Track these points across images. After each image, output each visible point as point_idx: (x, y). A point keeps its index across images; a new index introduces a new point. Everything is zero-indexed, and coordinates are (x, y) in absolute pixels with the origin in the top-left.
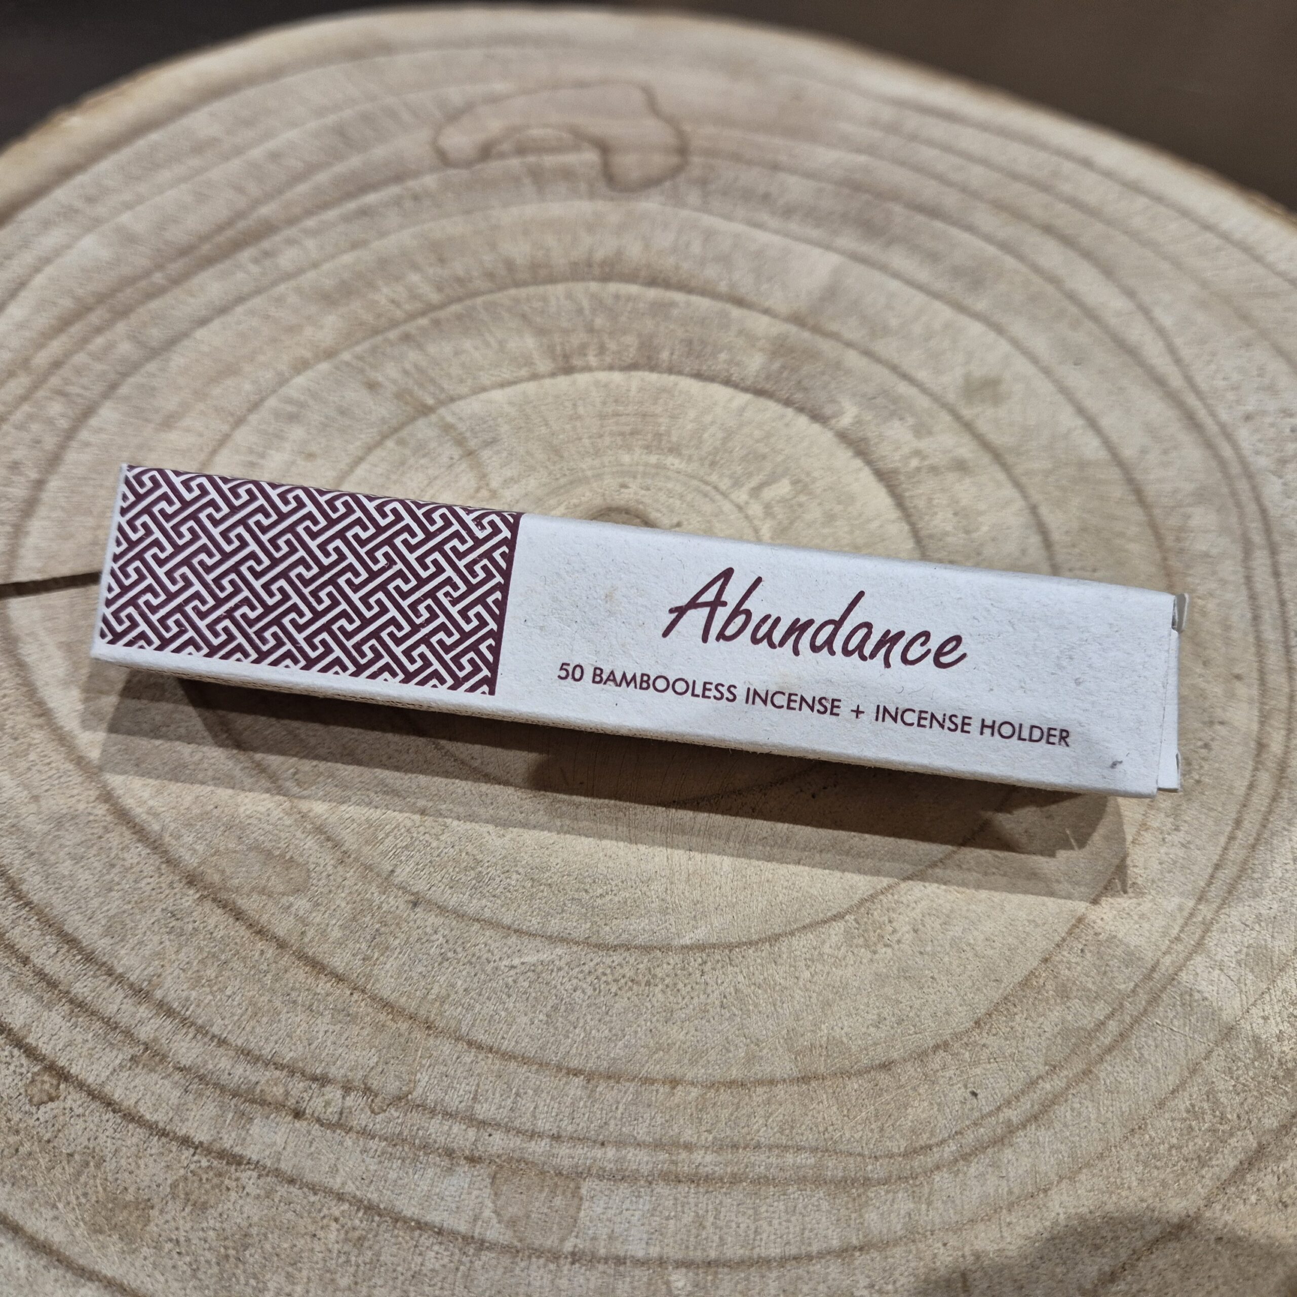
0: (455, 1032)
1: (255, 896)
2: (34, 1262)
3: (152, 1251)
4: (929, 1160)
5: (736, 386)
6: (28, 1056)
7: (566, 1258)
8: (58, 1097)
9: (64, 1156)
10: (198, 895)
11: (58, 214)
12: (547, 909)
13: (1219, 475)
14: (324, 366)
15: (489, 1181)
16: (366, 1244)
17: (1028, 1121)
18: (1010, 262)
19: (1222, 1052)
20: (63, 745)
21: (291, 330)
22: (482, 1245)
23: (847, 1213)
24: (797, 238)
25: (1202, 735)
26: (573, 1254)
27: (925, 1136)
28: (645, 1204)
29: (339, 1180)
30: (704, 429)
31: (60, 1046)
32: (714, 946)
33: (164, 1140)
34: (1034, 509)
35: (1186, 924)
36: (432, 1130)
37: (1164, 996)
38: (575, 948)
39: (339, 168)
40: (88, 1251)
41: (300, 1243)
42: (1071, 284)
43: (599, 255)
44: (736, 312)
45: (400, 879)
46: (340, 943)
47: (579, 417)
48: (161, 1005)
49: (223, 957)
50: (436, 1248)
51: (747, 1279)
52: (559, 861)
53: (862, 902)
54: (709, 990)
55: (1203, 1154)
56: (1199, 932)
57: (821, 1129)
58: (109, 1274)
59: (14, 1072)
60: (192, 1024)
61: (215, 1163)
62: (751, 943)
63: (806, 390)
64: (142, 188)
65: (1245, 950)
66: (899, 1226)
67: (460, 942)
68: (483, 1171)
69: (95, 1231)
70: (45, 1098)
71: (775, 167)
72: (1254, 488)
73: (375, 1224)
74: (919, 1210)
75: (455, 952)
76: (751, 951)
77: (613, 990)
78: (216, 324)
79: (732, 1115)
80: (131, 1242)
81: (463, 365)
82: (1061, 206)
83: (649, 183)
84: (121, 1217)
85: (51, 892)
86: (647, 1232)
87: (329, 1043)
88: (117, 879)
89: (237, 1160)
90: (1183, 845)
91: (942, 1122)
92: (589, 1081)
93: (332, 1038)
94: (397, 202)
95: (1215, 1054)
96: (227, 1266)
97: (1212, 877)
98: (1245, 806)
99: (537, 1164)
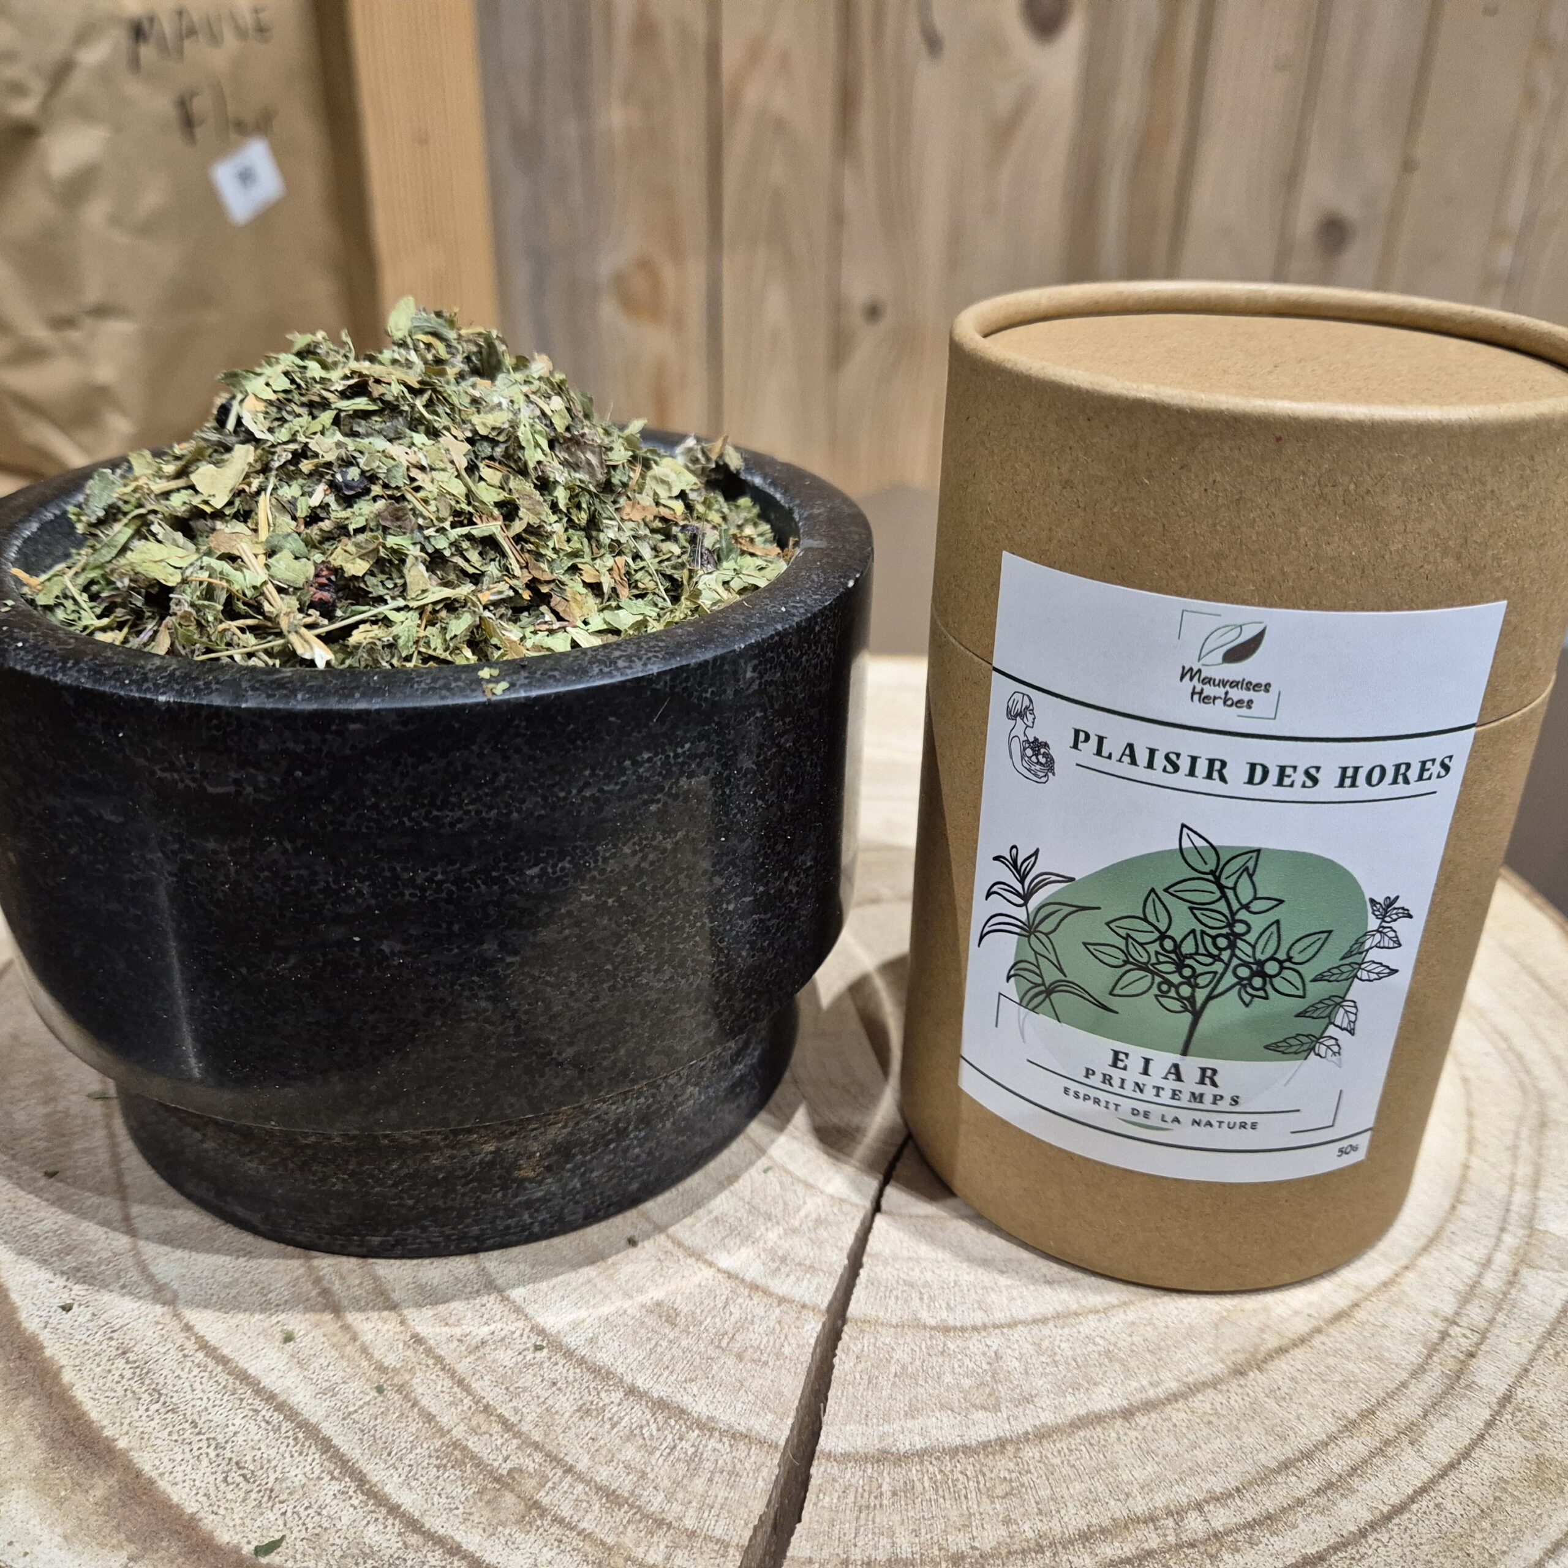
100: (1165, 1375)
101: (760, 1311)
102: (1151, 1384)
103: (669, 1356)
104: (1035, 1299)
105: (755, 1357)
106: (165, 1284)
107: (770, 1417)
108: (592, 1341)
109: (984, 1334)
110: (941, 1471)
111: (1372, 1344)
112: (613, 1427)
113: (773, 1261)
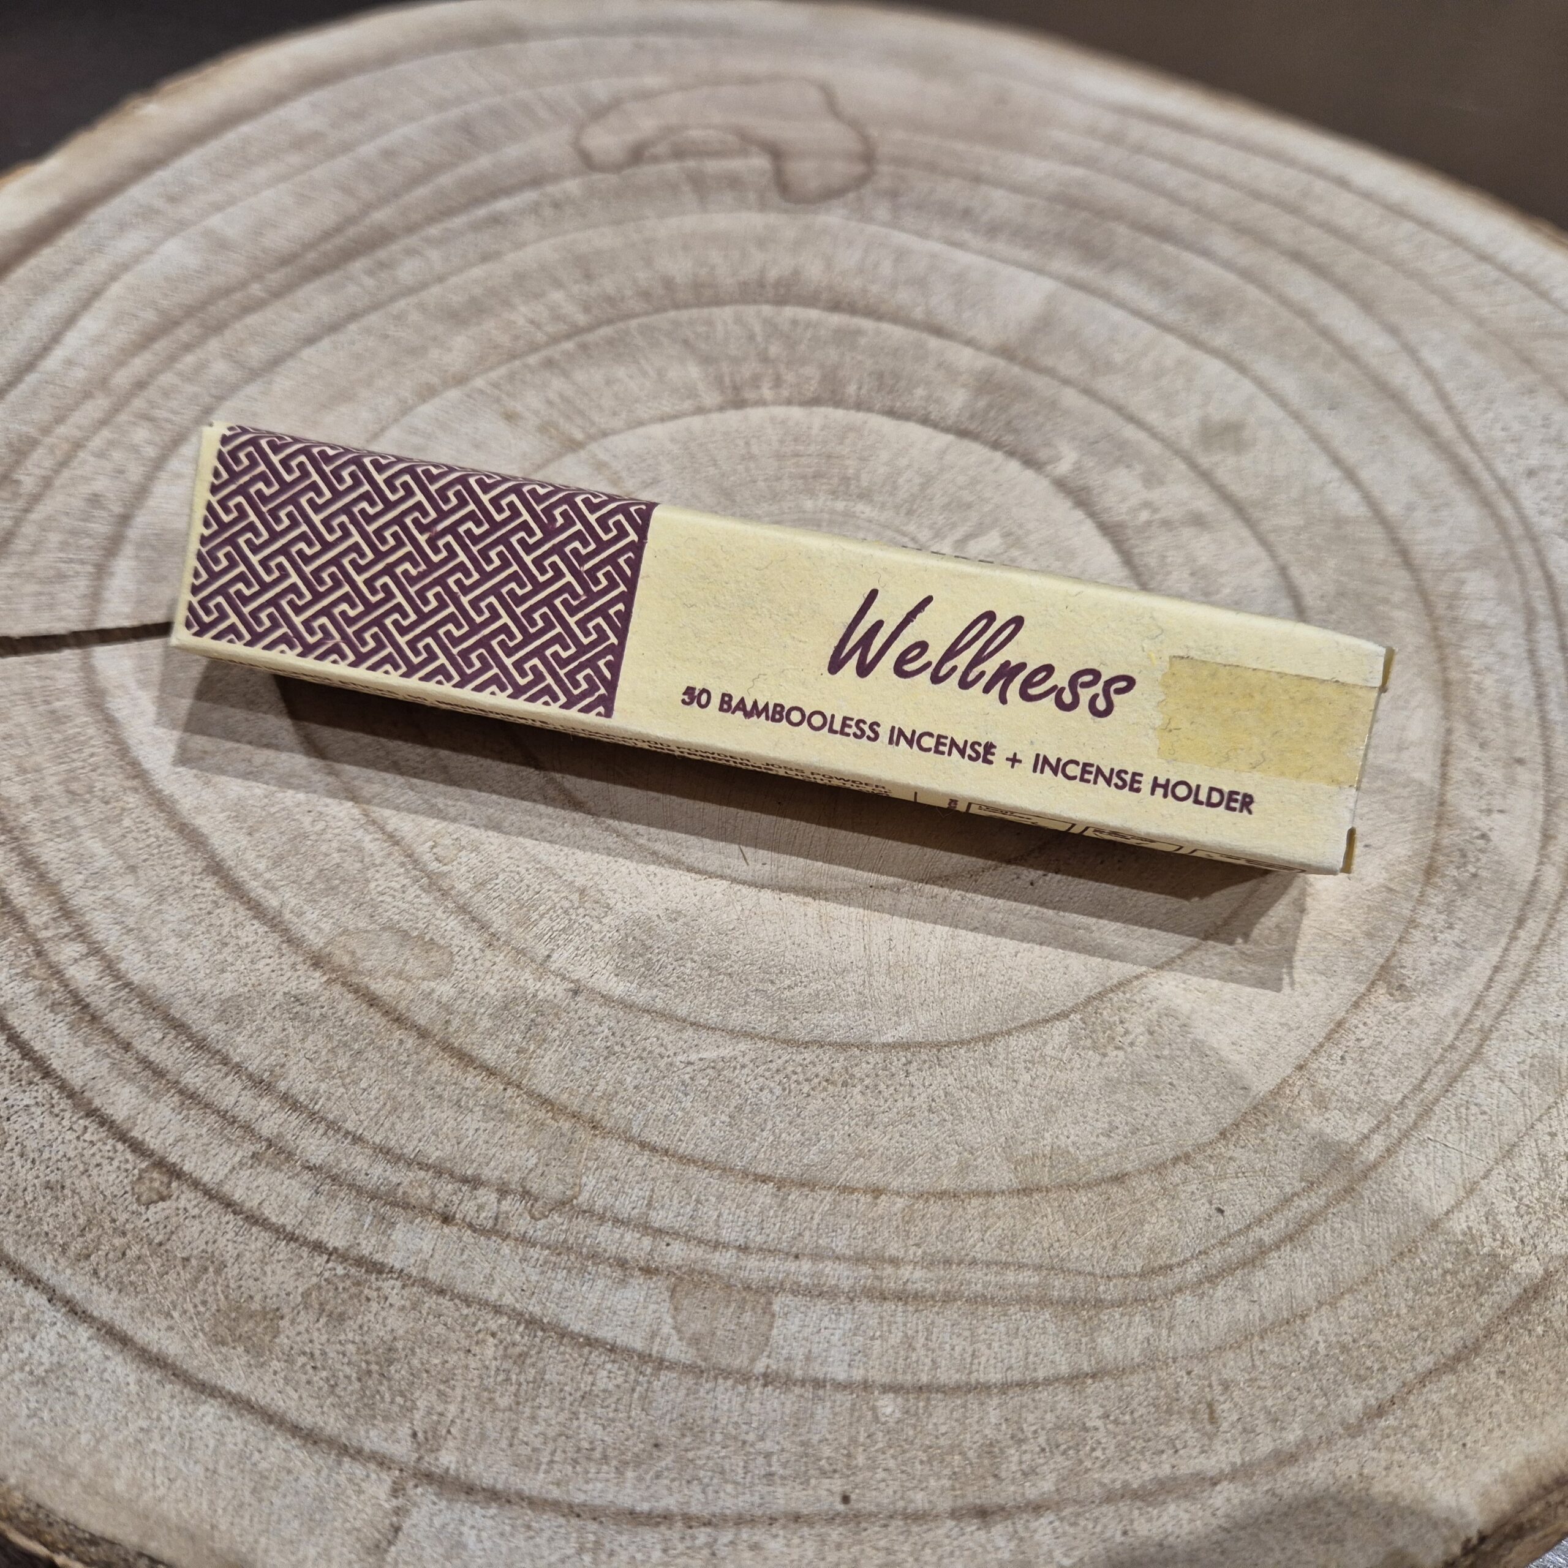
0: (625, 1132)
1: (391, 980)
2: (146, 1375)
3: (283, 1365)
4: (1170, 1281)
5: (935, 426)
6: (133, 1151)
7: (757, 1379)
8: (170, 1197)
9: (178, 1262)
10: (325, 978)
11: (136, 215)
12: (727, 1001)
13: (1497, 537)
14: (453, 394)
15: (667, 1295)
16: (529, 1361)
17: (1282, 1241)
18: (1252, 292)
19: (1503, 1171)
20: (162, 811)
21: (415, 352)
22: (661, 1364)
23: (1077, 1336)
24: (1004, 261)
25: (1479, 824)
26: (765, 1375)
27: (1165, 1256)
28: (846, 1322)
29: (495, 1292)
30: (899, 474)
31: (171, 1141)
32: (919, 1045)
33: (293, 1245)
34: (1283, 571)
35: (1461, 1031)
36: (600, 1238)
37: (1436, 1108)
38: (760, 1044)
39: (466, 170)
40: (209, 1364)
41: (453, 1359)
42: (1324, 319)
43: (773, 274)
44: (934, 343)
45: (557, 965)
46: (491, 1034)
47: (752, 457)
48: (285, 1097)
49: (356, 1046)
50: (609, 1366)
51: (964, 1406)
52: (740, 948)
53: (1089, 1000)
54: (915, 1093)
55: (1482, 1281)
56: (1476, 1040)
57: (1046, 1245)
58: (234, 1390)
59: (119, 1168)
60: (322, 1119)
61: (353, 1271)
62: (962, 1043)
63: (1016, 431)
64: (234, 187)
65: (1529, 1061)
66: (1137, 1353)
67: (628, 1035)
68: (660, 1284)
69: (217, 1343)
70: (155, 1197)
71: (977, 179)
72: (1538, 552)
73: (537, 1340)
74: (1159, 1336)
75: (622, 1045)
76: (962, 1051)
77: (805, 1090)
78: (325, 344)
79: (943, 1228)
80: (260, 1355)
81: (616, 396)
82: (1312, 232)
83: (829, 195)
84: (246, 1327)
85: (154, 972)
86: (849, 1353)
87: (480, 1142)
88: (230, 959)
89: (379, 1269)
90: (1458, 945)
91: (1183, 1240)
92: (779, 1189)
93: (485, 1137)
94: (535, 209)
95: (1495, 1172)
96: (370, 1382)
97: (1491, 980)
98: (1528, 903)
99: (721, 1278)
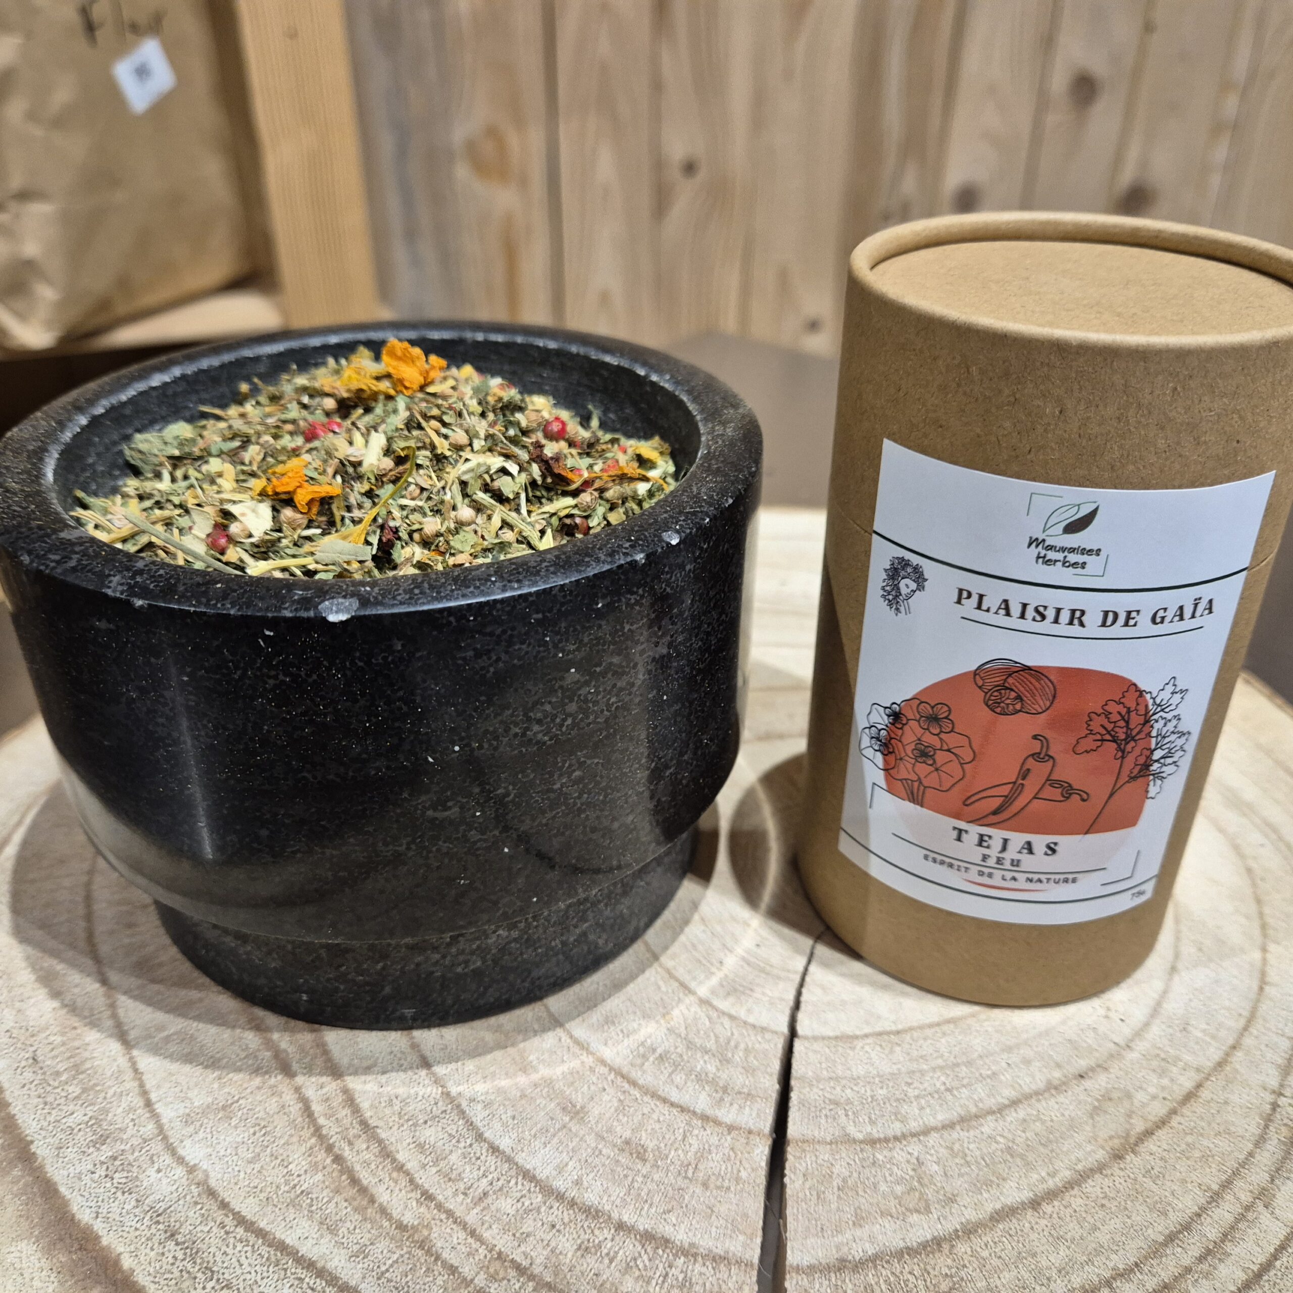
100: (1058, 1164)
101: (714, 1140)
102: (1048, 1174)
103: (646, 1190)
104: (941, 1105)
105: (719, 1183)
106: (195, 1165)
107: (741, 1238)
108: (578, 1183)
109: (904, 1142)
110: (893, 1273)
111: (1219, 1120)
112: (611, 1261)
113: (717, 1091)
